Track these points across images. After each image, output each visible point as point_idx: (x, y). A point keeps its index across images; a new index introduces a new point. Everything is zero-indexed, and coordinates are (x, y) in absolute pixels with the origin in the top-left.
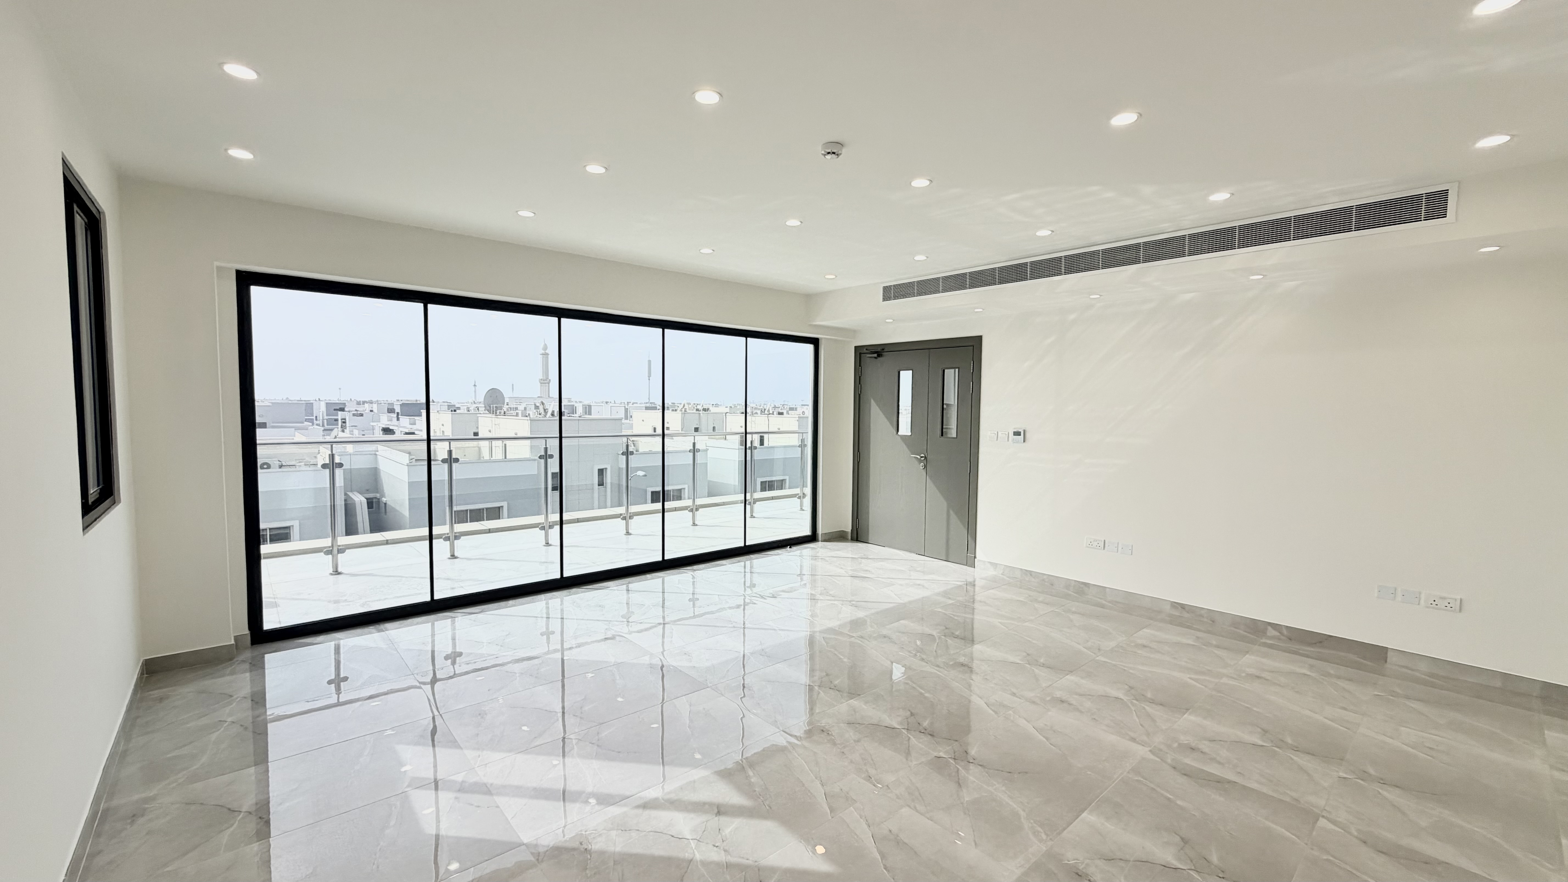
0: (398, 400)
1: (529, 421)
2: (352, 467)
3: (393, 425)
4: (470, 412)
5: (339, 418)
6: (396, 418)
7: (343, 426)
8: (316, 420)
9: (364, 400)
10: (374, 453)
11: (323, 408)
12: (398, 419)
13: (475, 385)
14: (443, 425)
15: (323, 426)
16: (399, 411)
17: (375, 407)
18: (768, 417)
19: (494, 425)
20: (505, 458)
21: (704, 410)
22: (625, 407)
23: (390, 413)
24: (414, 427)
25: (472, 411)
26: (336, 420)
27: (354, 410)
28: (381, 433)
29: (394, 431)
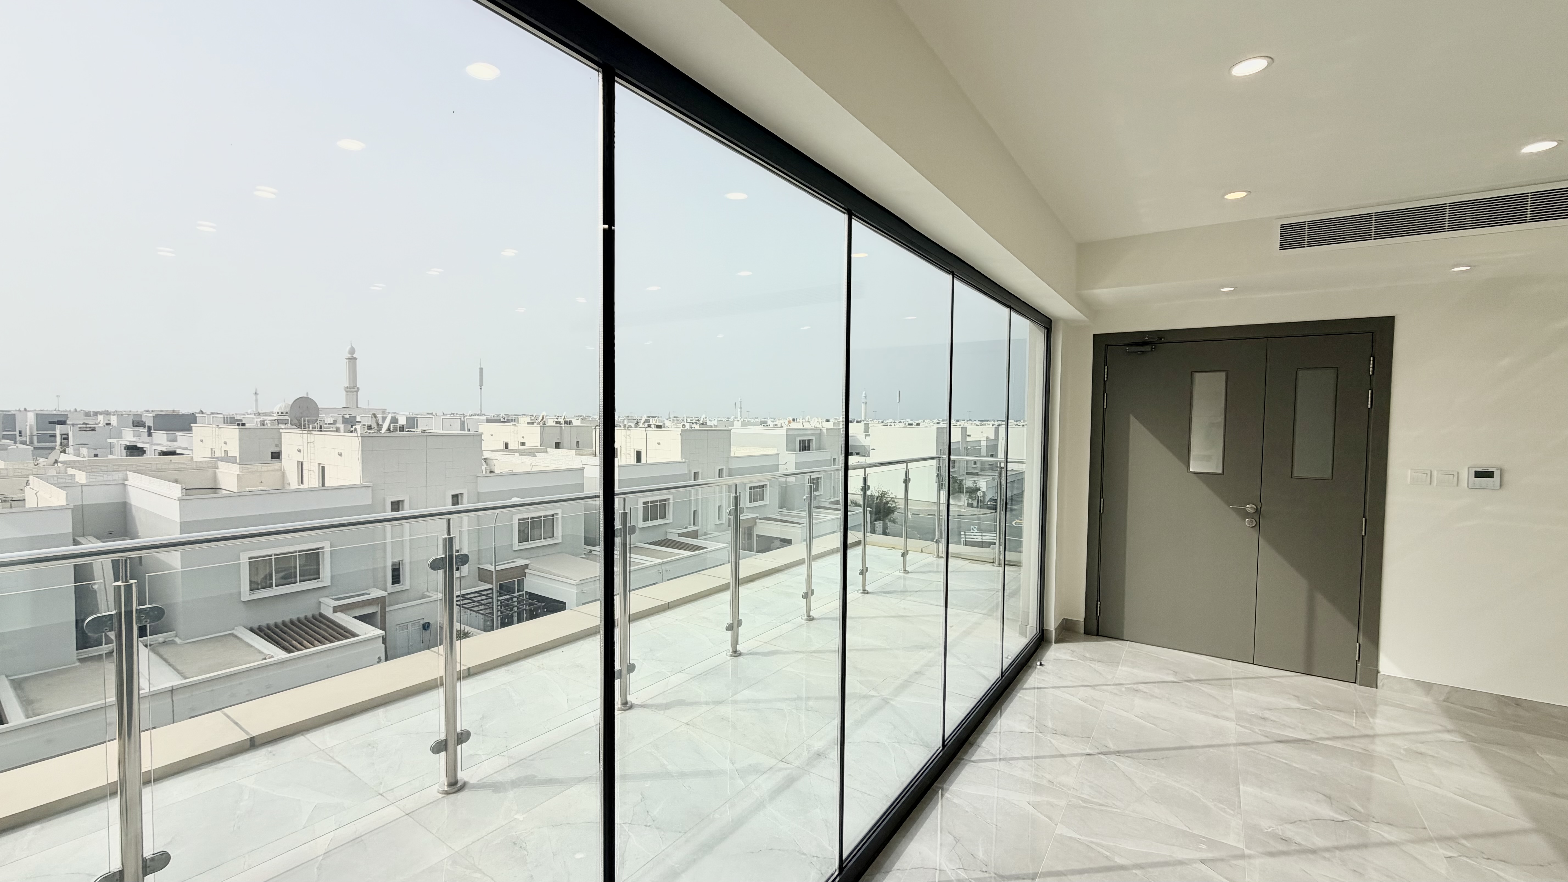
0: (148, 411)
1: (360, 438)
2: (84, 503)
3: (143, 442)
4: (266, 426)
5: (58, 433)
6: (147, 434)
7: (63, 444)
8: (20, 436)
9: (96, 410)
10: (121, 482)
11: (31, 419)
12: (150, 434)
13: (256, 394)
14: (225, 443)
15: (31, 443)
16: (151, 424)
17: (114, 420)
18: (646, 430)
19: (305, 444)
20: (323, 485)
21: (566, 422)
22: (460, 419)
23: (136, 426)
24: (175, 444)
25: (269, 425)
26: (54, 436)
27: (82, 422)
28: (124, 452)
29: (144, 449)
